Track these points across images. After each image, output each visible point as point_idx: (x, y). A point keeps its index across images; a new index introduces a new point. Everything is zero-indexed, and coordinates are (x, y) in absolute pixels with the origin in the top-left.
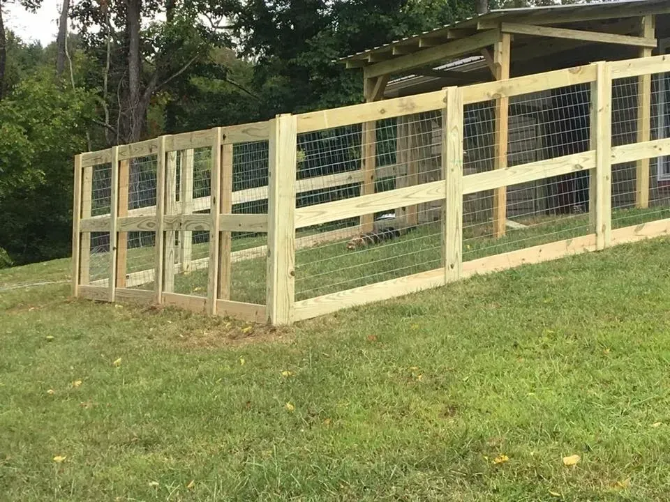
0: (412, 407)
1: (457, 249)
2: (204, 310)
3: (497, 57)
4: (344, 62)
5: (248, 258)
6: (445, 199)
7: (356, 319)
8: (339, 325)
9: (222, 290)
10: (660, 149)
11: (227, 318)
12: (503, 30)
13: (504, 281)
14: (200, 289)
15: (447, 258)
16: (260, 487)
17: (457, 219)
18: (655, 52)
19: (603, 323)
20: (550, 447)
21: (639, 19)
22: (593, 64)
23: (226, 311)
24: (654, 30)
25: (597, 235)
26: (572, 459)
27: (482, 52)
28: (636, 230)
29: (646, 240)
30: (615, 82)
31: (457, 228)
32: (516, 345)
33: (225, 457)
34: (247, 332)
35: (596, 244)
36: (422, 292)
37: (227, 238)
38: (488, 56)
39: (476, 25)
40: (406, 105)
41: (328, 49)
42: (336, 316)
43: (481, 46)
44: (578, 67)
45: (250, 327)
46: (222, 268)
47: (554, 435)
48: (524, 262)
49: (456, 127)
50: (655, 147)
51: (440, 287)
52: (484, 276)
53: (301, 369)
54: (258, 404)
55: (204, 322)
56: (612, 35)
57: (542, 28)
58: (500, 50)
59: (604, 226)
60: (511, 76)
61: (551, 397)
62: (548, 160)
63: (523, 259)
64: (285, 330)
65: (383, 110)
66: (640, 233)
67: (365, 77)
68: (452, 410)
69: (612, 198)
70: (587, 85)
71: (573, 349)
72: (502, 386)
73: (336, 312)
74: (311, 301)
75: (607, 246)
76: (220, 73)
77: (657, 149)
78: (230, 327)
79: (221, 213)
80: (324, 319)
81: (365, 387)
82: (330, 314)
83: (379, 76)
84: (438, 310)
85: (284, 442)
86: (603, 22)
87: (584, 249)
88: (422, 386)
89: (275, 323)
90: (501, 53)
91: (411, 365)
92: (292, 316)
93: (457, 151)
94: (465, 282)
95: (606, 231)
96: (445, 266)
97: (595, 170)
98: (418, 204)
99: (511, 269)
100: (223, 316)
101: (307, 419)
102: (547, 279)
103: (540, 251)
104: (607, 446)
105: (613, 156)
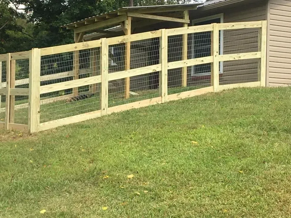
0: (77, 160)
1: (106, 102)
2: (4, 127)
3: (126, 26)
4: (65, 27)
5: (25, 107)
6: (101, 83)
7: (64, 130)
8: (57, 132)
9: (11, 119)
10: (187, 64)
11: (13, 131)
12: (128, 15)
13: (124, 115)
14: (3, 119)
15: (102, 106)
16: (16, 189)
17: (106, 91)
18: (189, 25)
19: (154, 130)
20: (125, 172)
21: (183, 12)
22: (160, 30)
23: (12, 128)
24: (188, 16)
25: (162, 97)
26: (131, 176)
27: (120, 24)
28: (177, 95)
29: (181, 99)
30: (169, 37)
31: (106, 94)
32: (120, 138)
33: (4, 180)
34: (20, 136)
35: (162, 101)
36: (92, 119)
37: (13, 98)
38: (123, 26)
39: (117, 13)
40: (85, 45)
41: (66, 19)
42: (56, 129)
43: (119, 21)
44: (154, 31)
45: (21, 134)
46: (11, 111)
47: (127, 168)
48: (133, 108)
49: (105, 54)
50: (185, 63)
51: (99, 117)
52: (117, 113)
53: (38, 148)
54: (19, 161)
55: (3, 132)
56: (172, 18)
57: (144, 15)
58: (127, 23)
59: (165, 93)
60: (132, 34)
61: (129, 155)
62: (143, 68)
63: (133, 107)
64: (35, 134)
65: (76, 47)
66: (178, 96)
67: (74, 33)
68: (92, 161)
69: (168, 83)
70: (158, 38)
71: (141, 138)
72: (112, 152)
73: (56, 128)
74: (46, 123)
75: (166, 101)
76: (20, 29)
77: (185, 64)
78: (13, 134)
79: (10, 88)
80: (51, 130)
81: (61, 154)
82: (54, 128)
83: (80, 33)
84: (96, 126)
85: (27, 174)
86: (169, 13)
87: (157, 103)
88: (83, 153)
89: (31, 132)
90: (127, 24)
91: (80, 145)
92: (39, 129)
93: (106, 63)
94: (109, 116)
95: (166, 95)
96: (101, 109)
97: (161, 71)
98: (97, 84)
99: (127, 110)
100: (11, 130)
101: (37, 166)
102: (140, 114)
103: (139, 103)
104: (144, 171)
105: (168, 66)
